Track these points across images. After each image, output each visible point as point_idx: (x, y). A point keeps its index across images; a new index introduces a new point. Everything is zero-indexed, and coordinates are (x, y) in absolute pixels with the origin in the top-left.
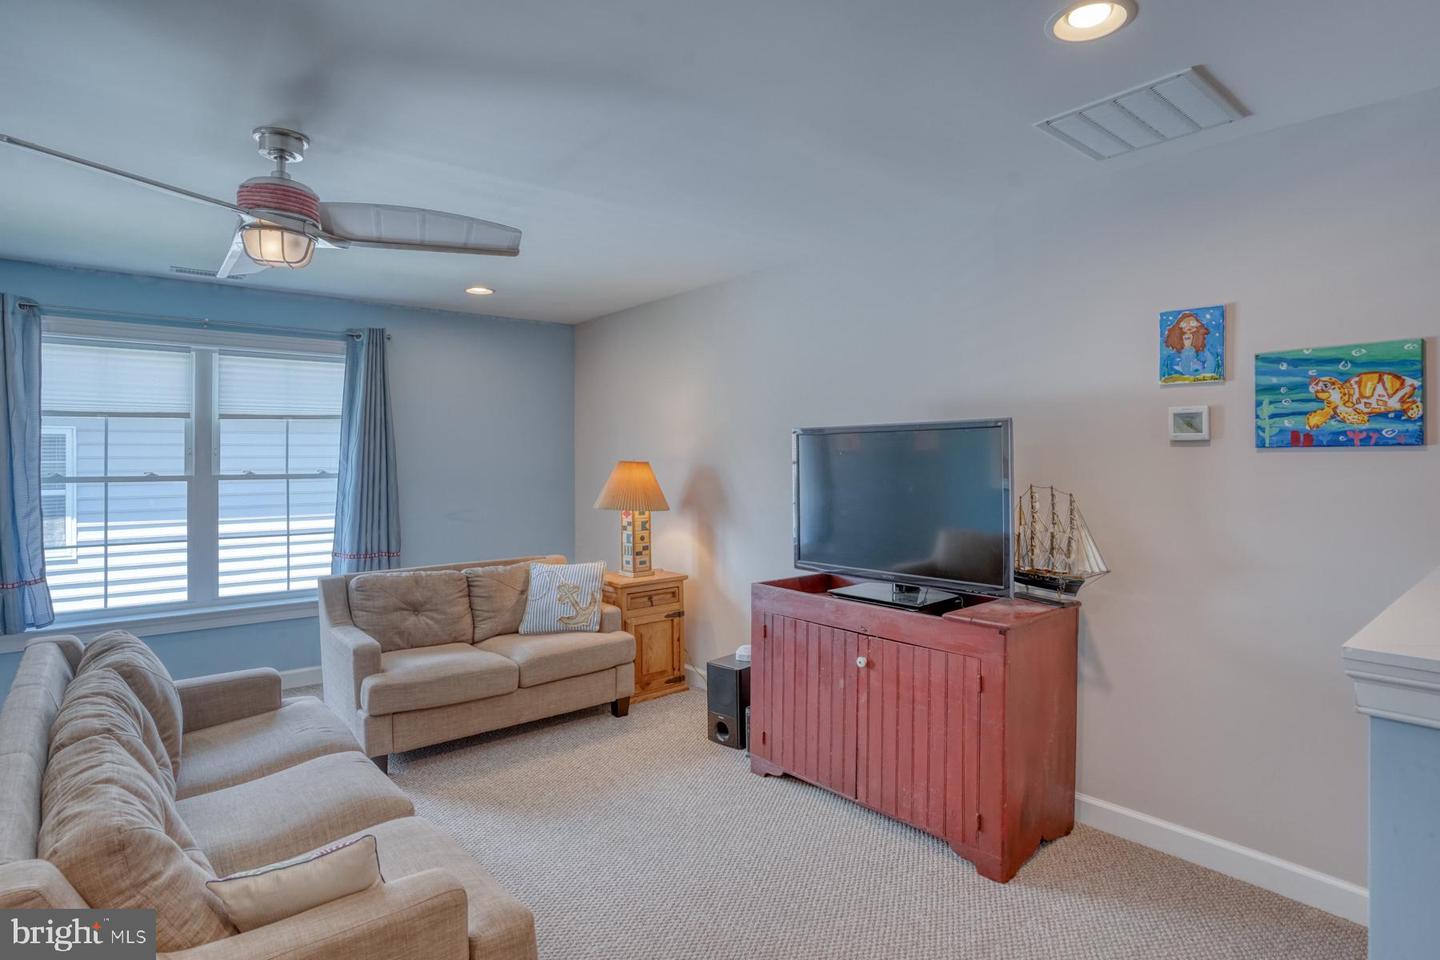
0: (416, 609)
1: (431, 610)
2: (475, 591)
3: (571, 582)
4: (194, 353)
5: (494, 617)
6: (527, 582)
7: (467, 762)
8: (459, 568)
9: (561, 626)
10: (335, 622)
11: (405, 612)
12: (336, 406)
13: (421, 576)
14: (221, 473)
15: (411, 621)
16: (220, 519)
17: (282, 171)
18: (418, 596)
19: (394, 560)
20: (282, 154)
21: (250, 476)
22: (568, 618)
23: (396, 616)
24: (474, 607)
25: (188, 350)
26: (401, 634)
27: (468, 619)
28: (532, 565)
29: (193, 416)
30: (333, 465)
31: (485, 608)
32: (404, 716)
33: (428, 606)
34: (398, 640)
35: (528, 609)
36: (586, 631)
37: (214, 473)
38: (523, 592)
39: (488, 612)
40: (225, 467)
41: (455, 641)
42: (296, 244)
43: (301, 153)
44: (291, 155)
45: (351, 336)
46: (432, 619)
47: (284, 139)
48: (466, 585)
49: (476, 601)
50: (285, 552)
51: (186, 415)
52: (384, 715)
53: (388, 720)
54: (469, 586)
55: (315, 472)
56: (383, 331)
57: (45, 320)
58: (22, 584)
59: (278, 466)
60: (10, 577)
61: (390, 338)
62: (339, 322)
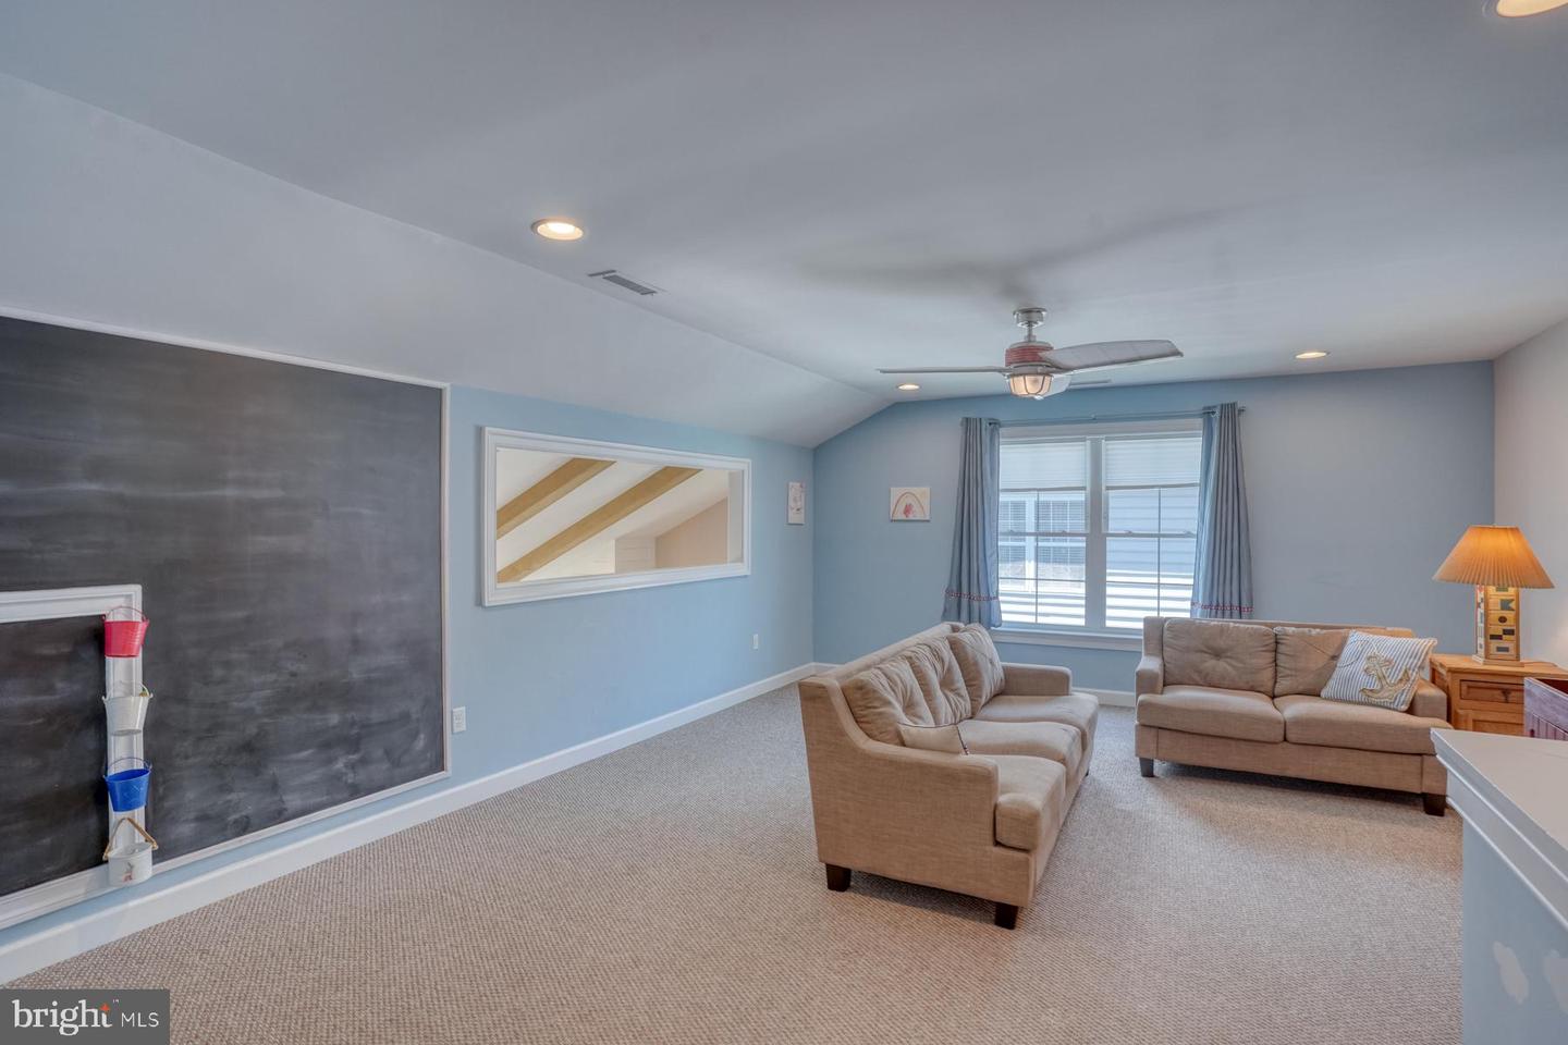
0: (1218, 654)
1: (1230, 657)
2: (1282, 648)
3: (1385, 654)
4: (1088, 442)
5: (1296, 676)
6: (1341, 647)
7: (1223, 790)
8: (1272, 626)
9: (1362, 697)
10: (1147, 654)
11: (1207, 655)
12: (1196, 475)
13: (1228, 627)
14: (1110, 532)
15: (1210, 663)
16: (1108, 571)
17: (1030, 335)
18: (1221, 643)
19: (1244, 614)
20: (1030, 324)
21: (1130, 534)
22: (1371, 690)
23: (1195, 657)
24: (1278, 662)
25: (1084, 440)
26: (1199, 672)
27: (1269, 673)
28: (1352, 632)
29: (1088, 489)
30: (1193, 527)
31: (1287, 666)
32: (1168, 732)
33: (1229, 654)
34: (1196, 677)
35: (1334, 676)
36: (1390, 709)
37: (1103, 531)
38: (1335, 657)
39: (1289, 669)
40: (1114, 526)
41: (1252, 689)
42: (1036, 381)
43: (1042, 320)
44: (1036, 323)
45: (1207, 413)
46: (1230, 665)
47: (1030, 314)
48: (1273, 641)
49: (1280, 657)
50: (1156, 595)
51: (1084, 488)
52: (1151, 727)
53: (1153, 731)
54: (1277, 643)
55: (1181, 533)
56: (1233, 405)
57: (1002, 431)
58: (989, 599)
59: (1152, 527)
60: (983, 594)
61: (1241, 411)
62: (1198, 402)
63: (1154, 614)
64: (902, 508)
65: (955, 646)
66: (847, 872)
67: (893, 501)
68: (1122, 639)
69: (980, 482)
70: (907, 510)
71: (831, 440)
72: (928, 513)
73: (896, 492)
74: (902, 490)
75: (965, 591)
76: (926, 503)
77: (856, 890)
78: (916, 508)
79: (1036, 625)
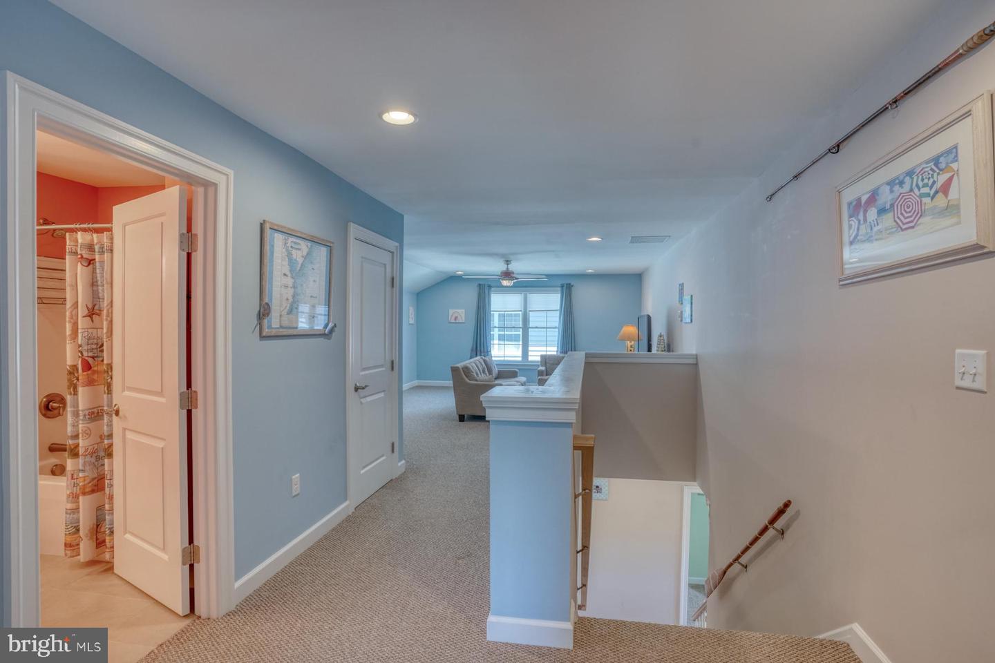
4: (523, 294)
10: (541, 366)
12: (558, 307)
14: (531, 327)
17: (507, 268)
20: (508, 264)
21: (537, 327)
29: (523, 311)
30: (557, 325)
37: (528, 327)
40: (532, 324)
43: (512, 265)
44: (510, 265)
45: (562, 286)
47: (508, 262)
51: (521, 310)
55: (553, 327)
56: (570, 284)
57: (493, 289)
58: (488, 352)
59: (544, 325)
60: (486, 350)
61: (572, 286)
62: (559, 282)
63: (544, 353)
64: (453, 318)
65: (484, 361)
66: (464, 416)
67: (450, 314)
68: (534, 364)
69: (484, 307)
70: (456, 318)
71: (423, 290)
72: (464, 318)
73: (451, 311)
74: (454, 311)
75: (478, 349)
76: (463, 315)
77: (467, 421)
78: (459, 317)
79: (504, 361)
